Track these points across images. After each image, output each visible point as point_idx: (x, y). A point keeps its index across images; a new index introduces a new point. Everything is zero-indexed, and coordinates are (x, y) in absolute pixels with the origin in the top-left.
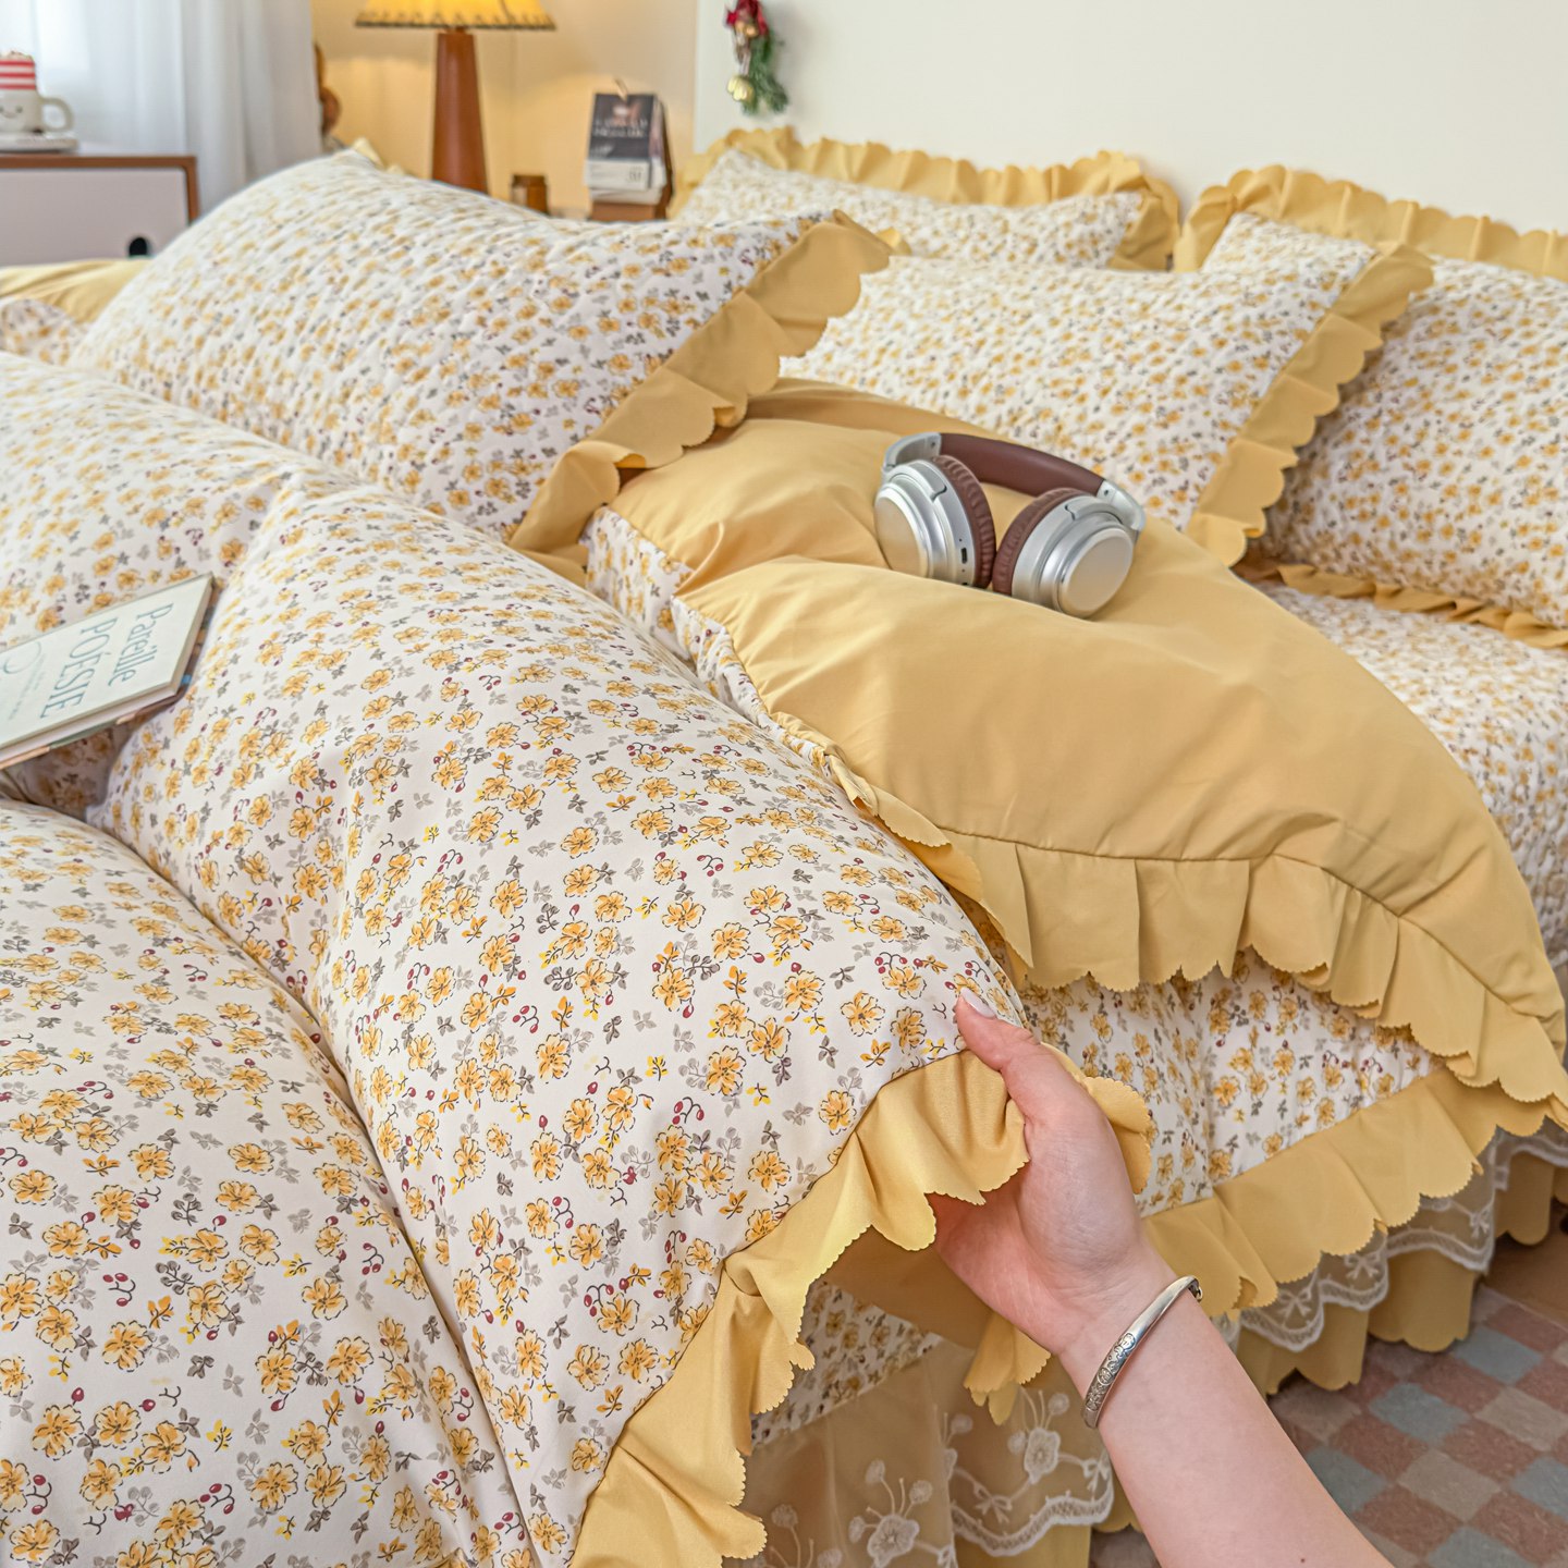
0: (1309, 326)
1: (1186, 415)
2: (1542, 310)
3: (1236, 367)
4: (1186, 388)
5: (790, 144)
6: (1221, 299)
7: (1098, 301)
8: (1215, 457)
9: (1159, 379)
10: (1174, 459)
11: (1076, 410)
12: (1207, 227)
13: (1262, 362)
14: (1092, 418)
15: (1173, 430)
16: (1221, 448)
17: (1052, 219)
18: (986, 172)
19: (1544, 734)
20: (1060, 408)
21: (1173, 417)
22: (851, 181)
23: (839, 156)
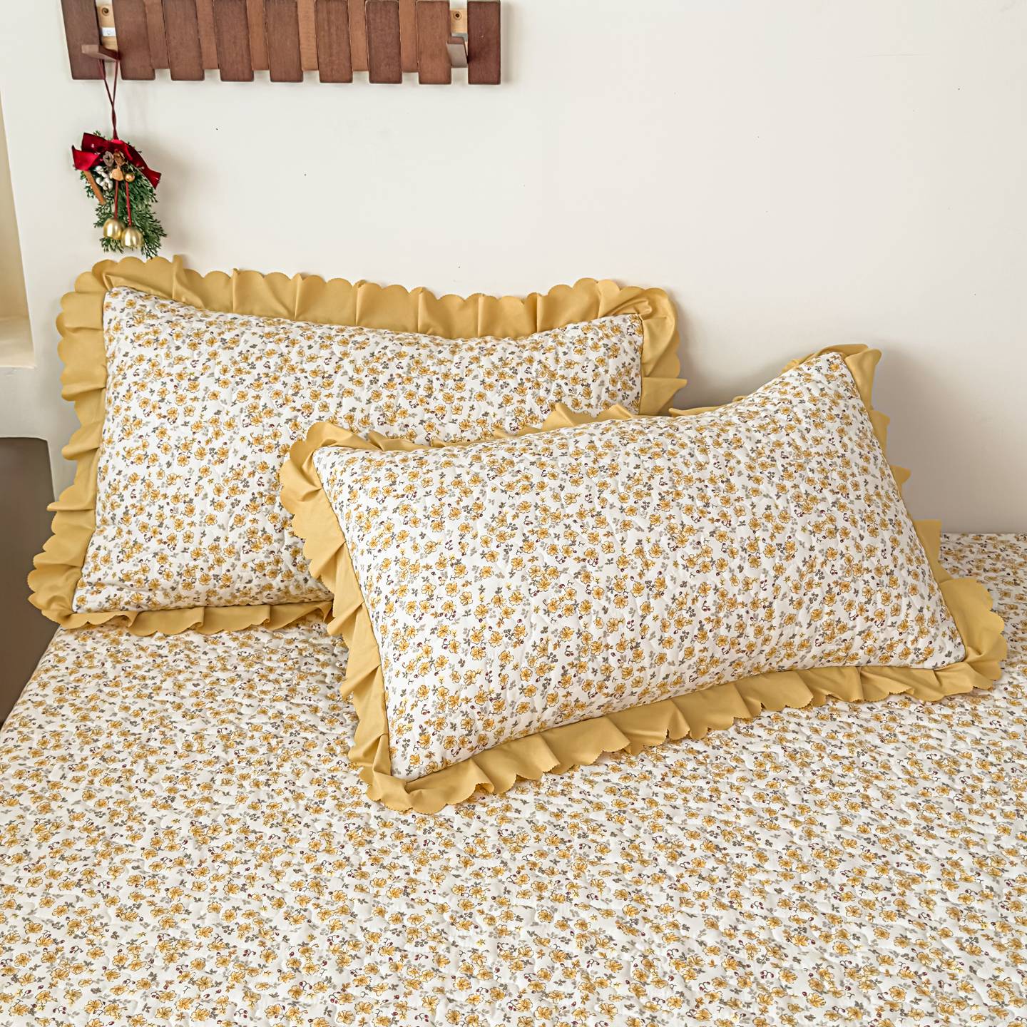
22: (291, 316)
23: (261, 287)
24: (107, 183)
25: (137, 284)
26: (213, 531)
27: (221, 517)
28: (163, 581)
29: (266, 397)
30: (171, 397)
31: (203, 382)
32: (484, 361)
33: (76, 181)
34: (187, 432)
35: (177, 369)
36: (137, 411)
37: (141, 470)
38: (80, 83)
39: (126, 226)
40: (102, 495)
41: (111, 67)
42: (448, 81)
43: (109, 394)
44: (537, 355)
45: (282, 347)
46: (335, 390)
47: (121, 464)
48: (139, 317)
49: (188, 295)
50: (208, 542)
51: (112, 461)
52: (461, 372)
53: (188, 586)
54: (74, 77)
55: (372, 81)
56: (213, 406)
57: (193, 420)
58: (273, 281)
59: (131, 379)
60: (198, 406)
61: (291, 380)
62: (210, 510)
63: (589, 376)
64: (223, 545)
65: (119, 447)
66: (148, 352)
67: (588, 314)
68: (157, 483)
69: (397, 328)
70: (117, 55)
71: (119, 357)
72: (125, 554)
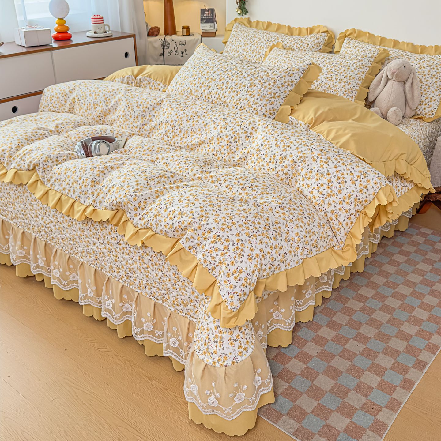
0: (370, 65)
1: (352, 83)
2: (407, 59)
3: (359, 74)
4: (351, 78)
5: (249, 22)
6: (355, 61)
7: (332, 61)
8: (357, 90)
9: (346, 76)
10: (351, 91)
11: (332, 83)
12: (341, 40)
13: (363, 72)
14: (335, 84)
15: (350, 86)
16: (358, 88)
17: (311, 39)
18: (293, 28)
19: (417, 135)
20: (329, 82)
21: (350, 83)
22: (264, 30)
23: (261, 24)
25: (240, 22)
31: (240, 38)
35: (237, 36)
39: (240, 9)
49: (248, 25)
59: (230, 38)
69: (280, 33)
71: (231, 35)
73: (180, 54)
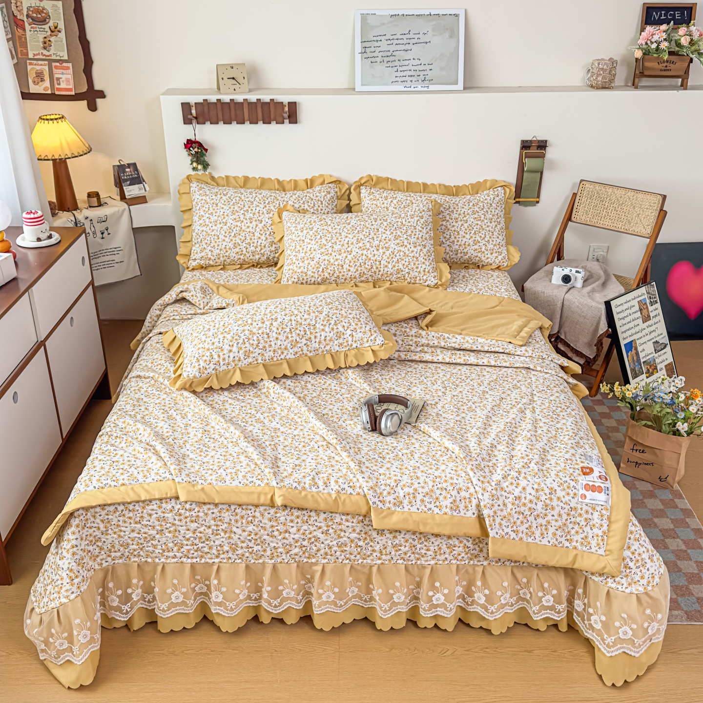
0: (432, 220)
1: (426, 245)
3: (428, 232)
4: (423, 239)
5: (213, 178)
16: (434, 249)
22: (241, 187)
23: (232, 180)
24: (193, 152)
25: (199, 180)
26: (225, 243)
27: (227, 239)
28: (213, 258)
29: (236, 208)
30: (211, 209)
31: (219, 205)
32: (294, 197)
33: (185, 152)
34: (216, 218)
35: (212, 202)
36: (202, 213)
37: (204, 228)
38: (186, 126)
39: (198, 164)
40: (194, 236)
41: (194, 121)
42: (283, 123)
43: (194, 210)
44: (308, 195)
45: (239, 195)
46: (254, 205)
47: (199, 228)
48: (201, 189)
49: (213, 183)
50: (223, 246)
51: (196, 227)
52: (288, 200)
53: (219, 259)
54: (185, 123)
55: (264, 123)
56: (222, 211)
57: (217, 214)
58: (235, 178)
59: (200, 205)
60: (218, 211)
61: (242, 203)
62: (224, 238)
63: (322, 199)
64: (227, 247)
65: (198, 223)
66: (204, 198)
67: (323, 183)
68: (209, 231)
69: (270, 190)
70: (196, 118)
71: (196, 200)
72: (202, 251)
73: (99, 235)
